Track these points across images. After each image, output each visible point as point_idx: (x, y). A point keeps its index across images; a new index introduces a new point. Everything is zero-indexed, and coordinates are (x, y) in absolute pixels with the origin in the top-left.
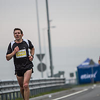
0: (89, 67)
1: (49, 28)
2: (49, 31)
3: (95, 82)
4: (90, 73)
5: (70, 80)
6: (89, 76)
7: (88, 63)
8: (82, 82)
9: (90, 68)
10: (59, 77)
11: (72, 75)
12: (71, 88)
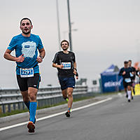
0: (114, 73)
1: (70, 31)
2: (70, 34)
3: (120, 91)
4: (114, 81)
5: (92, 88)
6: (113, 84)
7: (112, 70)
8: (106, 91)
9: (115, 76)
10: (81, 84)
11: (95, 83)
12: (94, 97)
